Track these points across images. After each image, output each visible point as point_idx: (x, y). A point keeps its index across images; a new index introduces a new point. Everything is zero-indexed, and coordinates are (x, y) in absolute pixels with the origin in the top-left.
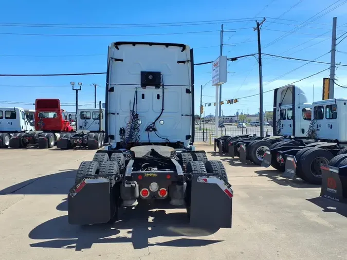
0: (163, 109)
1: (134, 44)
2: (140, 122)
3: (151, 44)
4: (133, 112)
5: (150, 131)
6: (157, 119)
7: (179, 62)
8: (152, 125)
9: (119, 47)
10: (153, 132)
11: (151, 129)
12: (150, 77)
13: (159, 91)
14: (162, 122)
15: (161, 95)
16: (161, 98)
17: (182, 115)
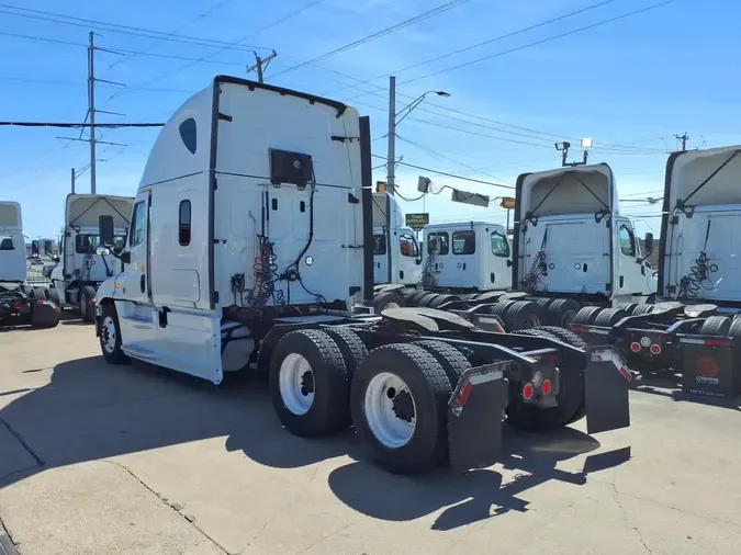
0: (311, 234)
1: (251, 85)
4: (262, 237)
5: (292, 280)
6: (302, 255)
7: (334, 138)
8: (294, 268)
10: (297, 282)
11: (293, 276)
12: (297, 164)
13: (304, 195)
14: (309, 261)
15: (307, 203)
16: (307, 209)
17: (343, 247)
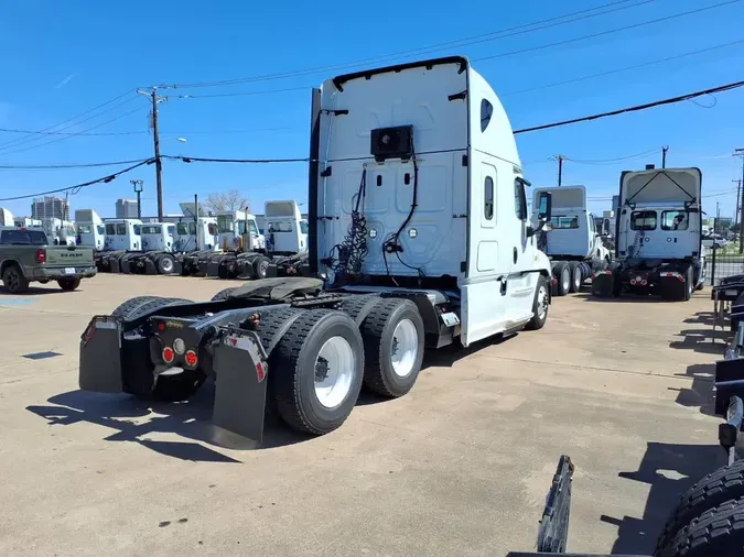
0: (414, 205)
1: (368, 74)
2: (373, 233)
3: (398, 69)
4: (355, 213)
5: (389, 252)
6: (403, 226)
7: (451, 97)
8: (393, 241)
9: (344, 86)
10: (394, 254)
11: (389, 248)
12: (385, 139)
13: (408, 167)
14: (413, 233)
15: (412, 175)
16: (412, 181)
17: (455, 217)
